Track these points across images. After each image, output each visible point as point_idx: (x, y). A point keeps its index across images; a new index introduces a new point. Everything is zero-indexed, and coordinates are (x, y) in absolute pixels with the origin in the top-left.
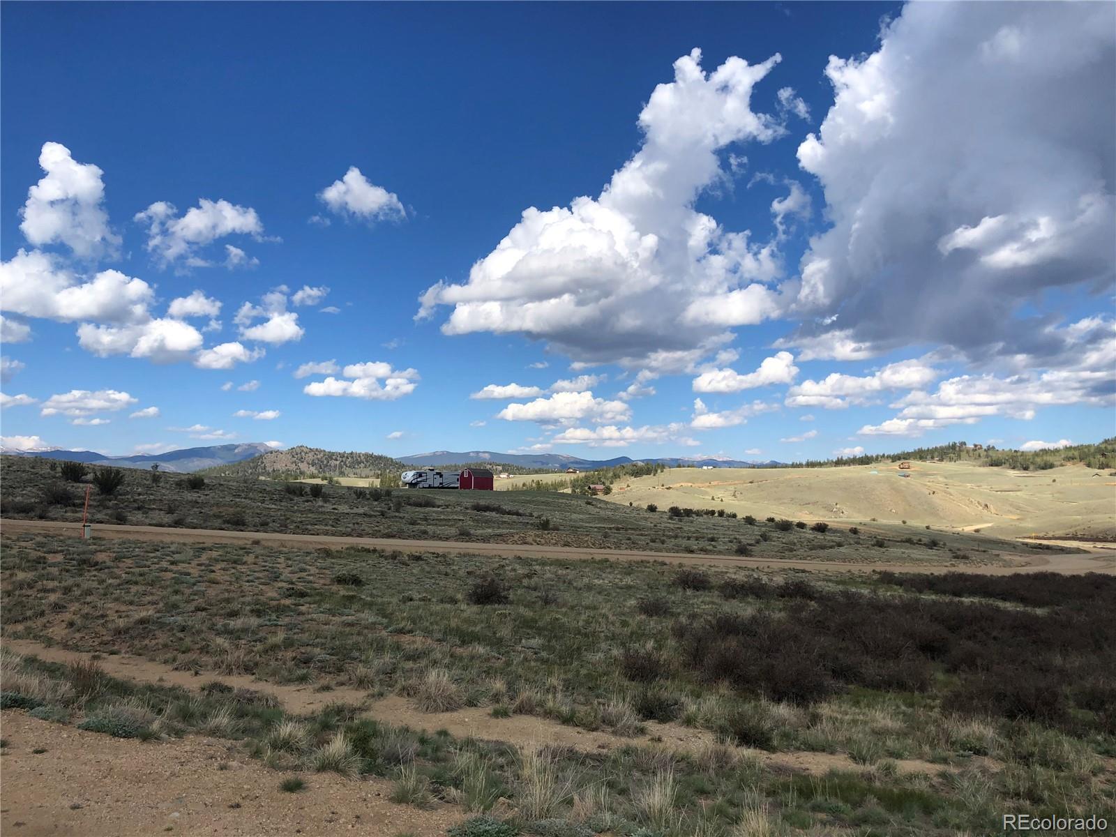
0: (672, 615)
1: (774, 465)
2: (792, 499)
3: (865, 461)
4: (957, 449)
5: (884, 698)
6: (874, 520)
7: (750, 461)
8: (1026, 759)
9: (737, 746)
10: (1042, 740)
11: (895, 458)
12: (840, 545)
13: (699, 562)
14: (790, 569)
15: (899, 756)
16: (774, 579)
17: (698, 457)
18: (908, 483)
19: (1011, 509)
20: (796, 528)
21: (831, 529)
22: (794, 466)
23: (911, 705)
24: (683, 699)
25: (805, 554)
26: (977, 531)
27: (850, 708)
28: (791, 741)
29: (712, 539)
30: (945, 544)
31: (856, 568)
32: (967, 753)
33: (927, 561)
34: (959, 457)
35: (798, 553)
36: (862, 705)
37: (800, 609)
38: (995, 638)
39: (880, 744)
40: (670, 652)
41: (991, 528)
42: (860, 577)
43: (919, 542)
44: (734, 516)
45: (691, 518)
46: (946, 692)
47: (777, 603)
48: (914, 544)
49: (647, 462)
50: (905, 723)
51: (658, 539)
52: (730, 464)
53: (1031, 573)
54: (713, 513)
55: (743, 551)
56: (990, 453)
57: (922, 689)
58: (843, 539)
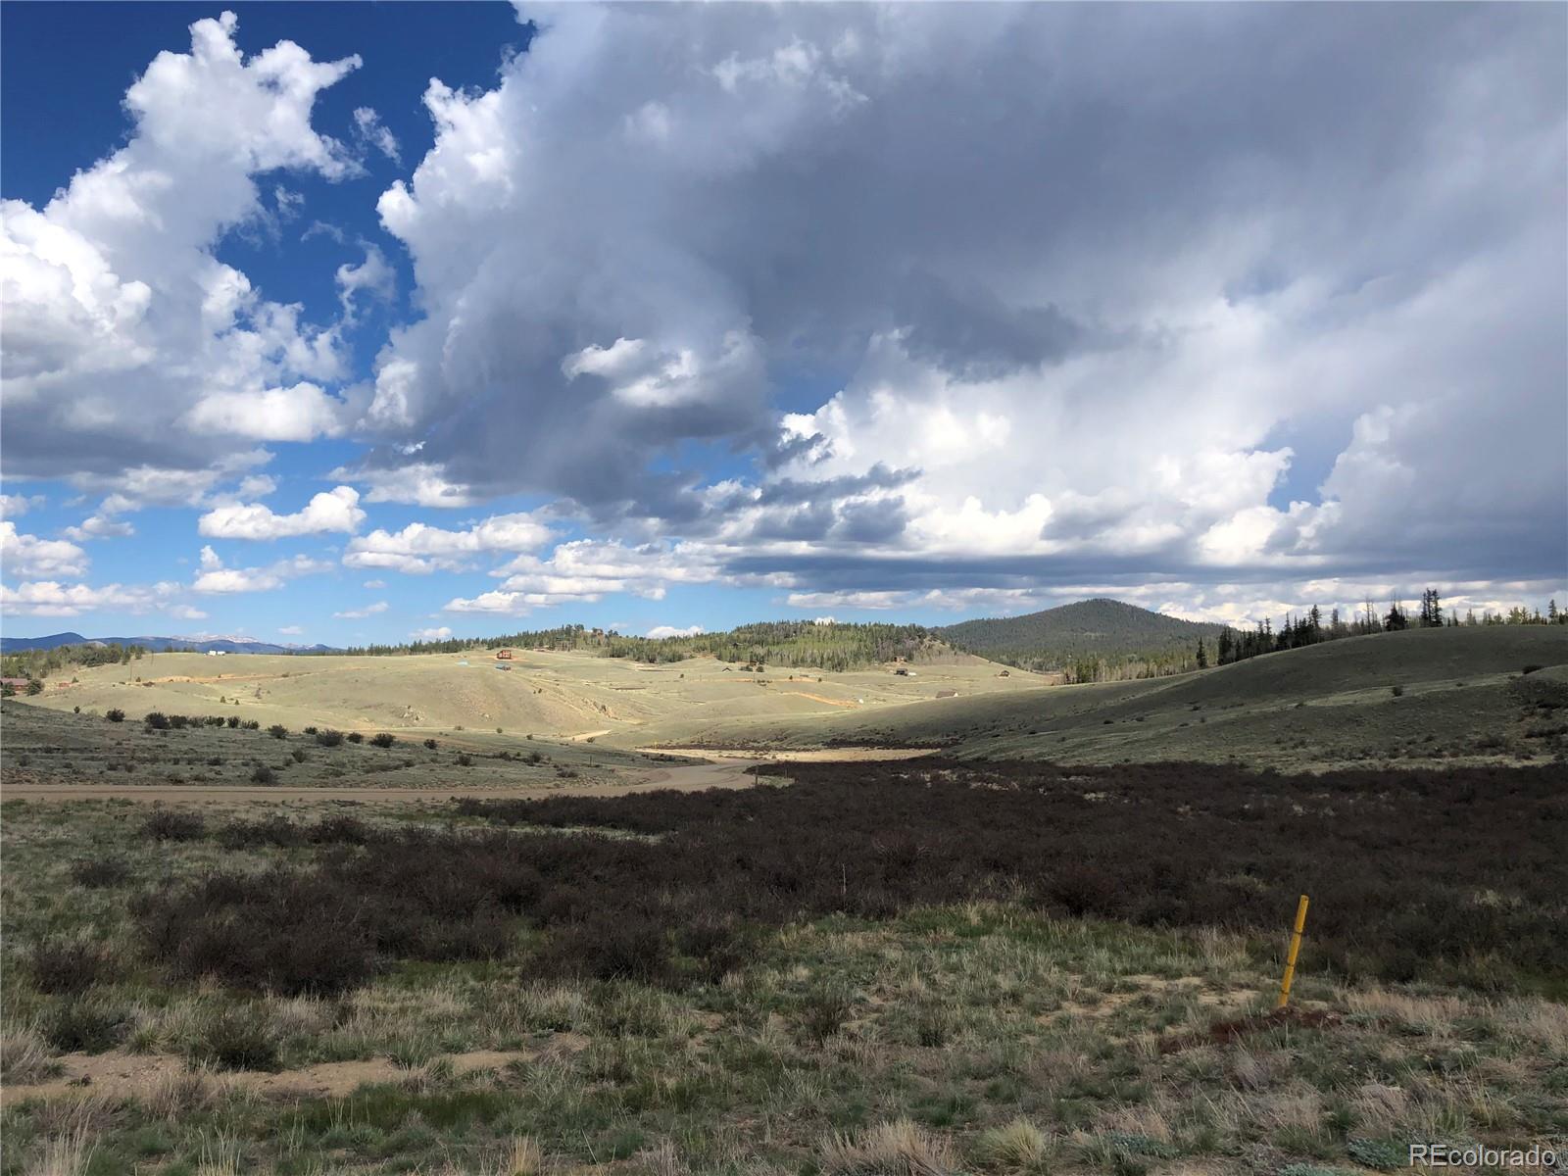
0: (132, 881)
1: (322, 651)
2: (345, 701)
3: (452, 647)
4: (572, 634)
5: (448, 972)
6: (459, 728)
7: (285, 644)
8: (614, 1029)
9: (218, 1071)
10: (637, 1001)
11: (492, 644)
12: (409, 764)
13: (190, 797)
14: (333, 801)
15: (458, 1049)
16: (307, 817)
17: (202, 636)
18: (507, 678)
19: (632, 711)
20: (347, 742)
21: (398, 743)
22: (351, 652)
23: (483, 978)
24: (135, 1011)
25: (358, 779)
26: (590, 740)
27: (399, 992)
28: (307, 1050)
29: (216, 762)
30: (549, 759)
31: (429, 796)
32: (546, 1031)
33: (526, 782)
34: (574, 645)
35: (347, 777)
36: (416, 986)
37: (342, 857)
38: (596, 878)
39: (435, 1036)
40: (122, 941)
41: (608, 736)
42: (434, 807)
43: (517, 758)
44: (255, 726)
45: (184, 731)
46: (529, 955)
47: (309, 851)
48: (510, 760)
49: (113, 642)
50: (472, 1003)
51: (121, 763)
52: (253, 648)
53: (648, 791)
54: (220, 722)
55: (263, 778)
56: (612, 640)
57: (499, 954)
58: (413, 756)
